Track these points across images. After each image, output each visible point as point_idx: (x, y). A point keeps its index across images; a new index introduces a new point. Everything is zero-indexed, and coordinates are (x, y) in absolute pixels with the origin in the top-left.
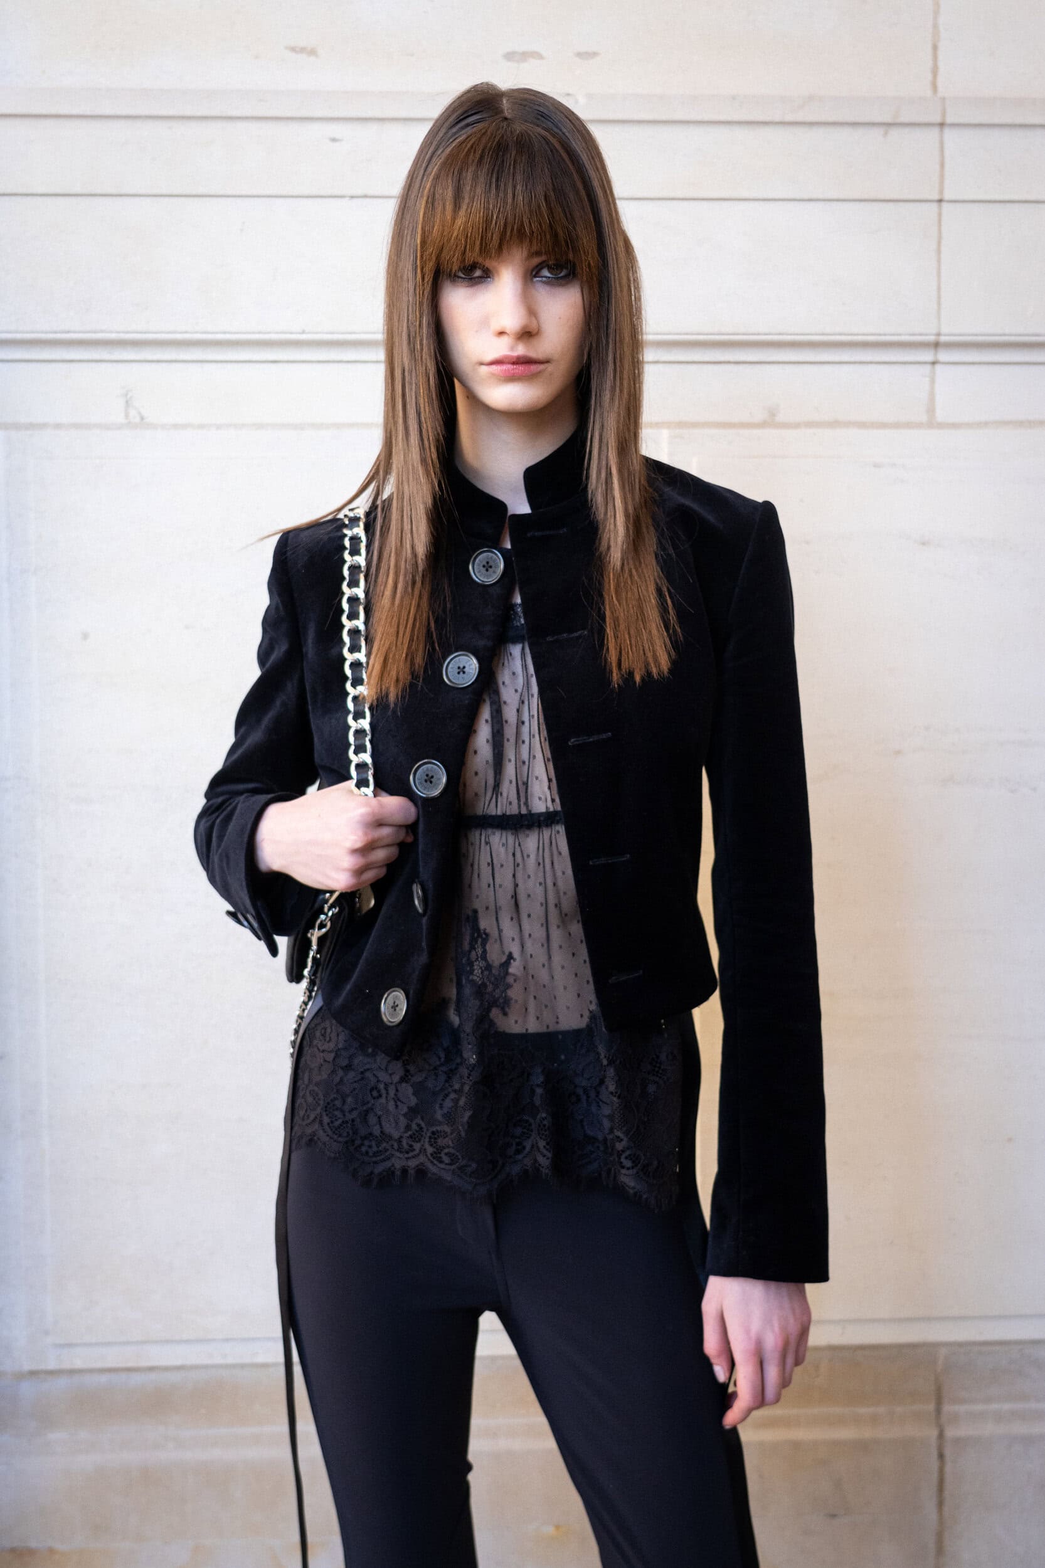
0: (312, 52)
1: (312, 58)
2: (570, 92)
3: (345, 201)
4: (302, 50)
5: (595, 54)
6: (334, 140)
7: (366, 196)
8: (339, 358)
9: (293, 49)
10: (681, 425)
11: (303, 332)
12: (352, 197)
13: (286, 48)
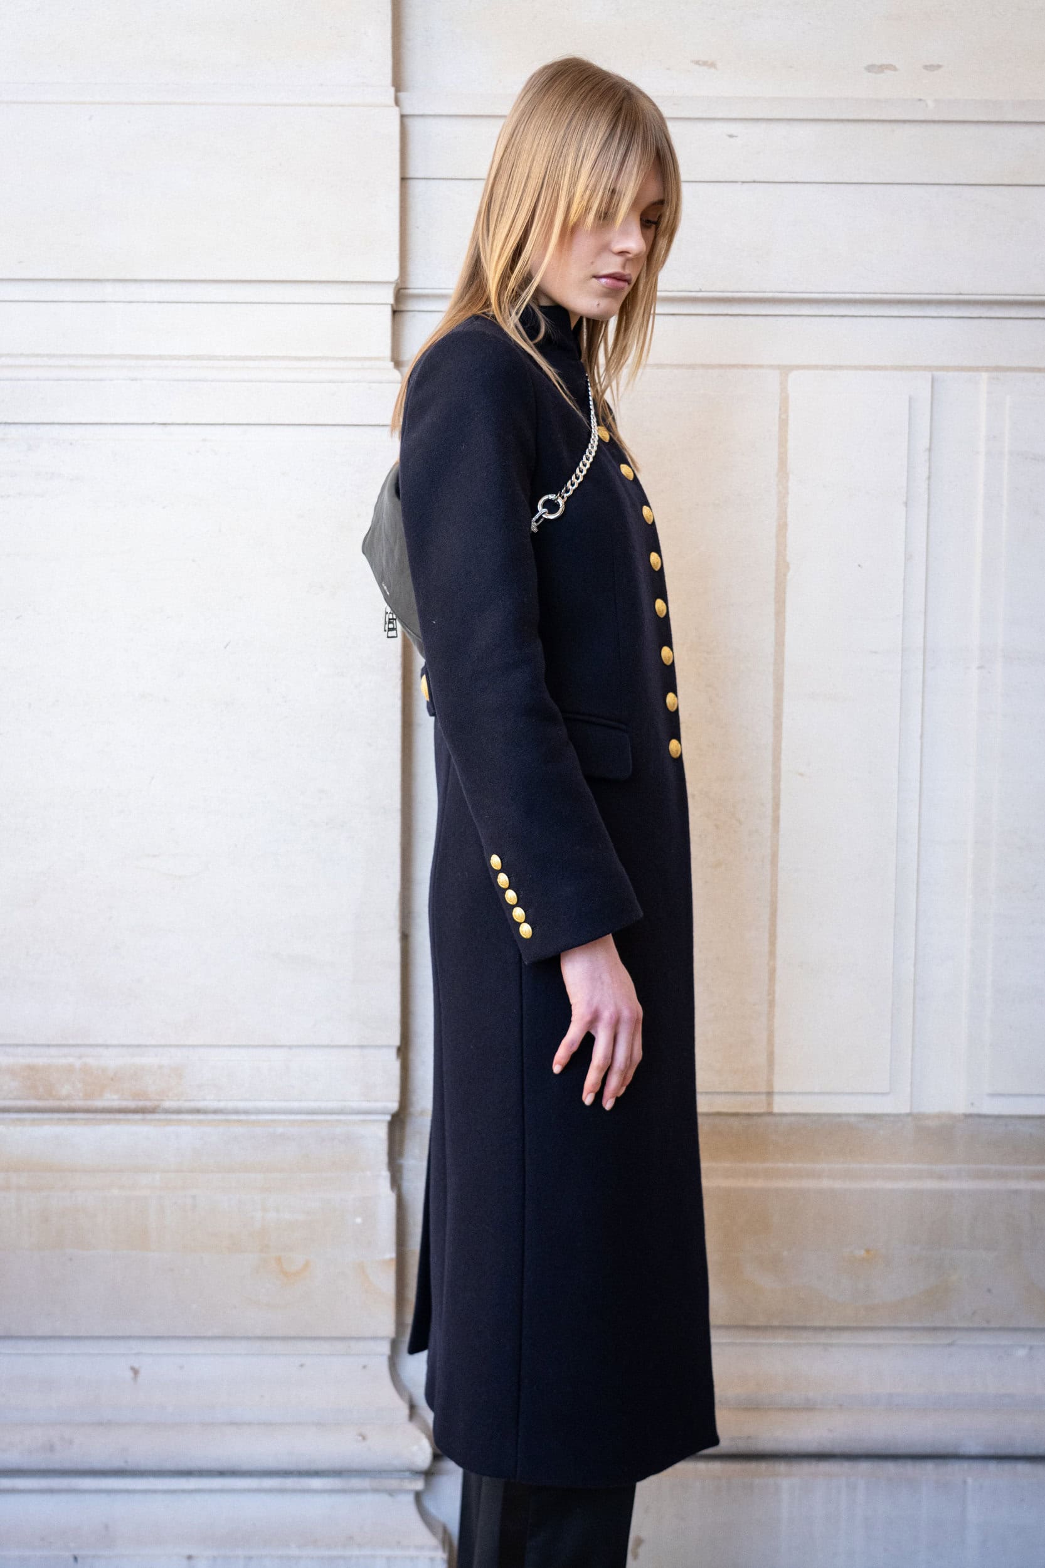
0: (713, 65)
1: (713, 70)
2: (922, 98)
3: (738, 185)
4: (705, 63)
5: (939, 66)
6: (731, 136)
7: (754, 182)
8: (725, 312)
9: (697, 63)
10: (998, 369)
11: (701, 291)
12: (743, 182)
13: (692, 62)
